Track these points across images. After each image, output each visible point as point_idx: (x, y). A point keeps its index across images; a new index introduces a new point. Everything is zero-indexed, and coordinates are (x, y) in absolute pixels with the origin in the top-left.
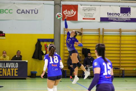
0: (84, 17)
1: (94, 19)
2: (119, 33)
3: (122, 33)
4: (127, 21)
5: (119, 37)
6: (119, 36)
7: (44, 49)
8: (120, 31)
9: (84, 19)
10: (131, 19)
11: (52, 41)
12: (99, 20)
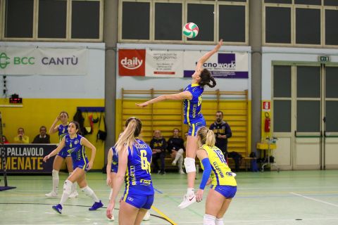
0: (156, 71)
1: (173, 73)
2: (216, 96)
3: (222, 96)
4: (229, 77)
5: (216, 104)
6: (216, 101)
7: (89, 125)
8: (217, 94)
9: (155, 73)
10: (236, 73)
11: (101, 110)
12: (182, 75)
